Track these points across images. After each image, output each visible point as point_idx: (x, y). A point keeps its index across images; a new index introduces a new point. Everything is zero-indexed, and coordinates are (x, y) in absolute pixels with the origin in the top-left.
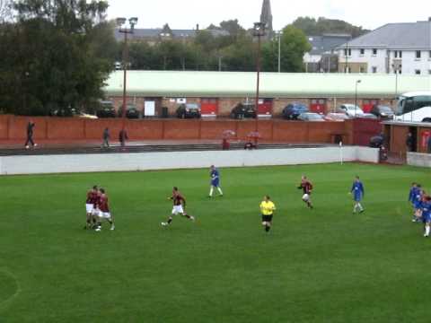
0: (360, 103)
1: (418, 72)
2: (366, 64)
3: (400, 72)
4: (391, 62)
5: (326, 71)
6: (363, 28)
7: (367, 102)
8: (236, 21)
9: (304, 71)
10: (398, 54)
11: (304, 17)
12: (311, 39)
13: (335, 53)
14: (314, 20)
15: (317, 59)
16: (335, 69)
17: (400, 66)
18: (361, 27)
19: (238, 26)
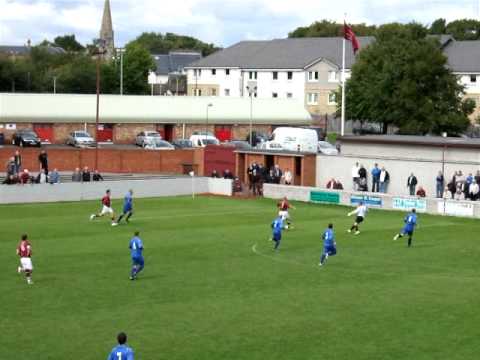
0: (212, 129)
1: (275, 95)
2: (218, 86)
3: (255, 95)
4: (246, 84)
5: (173, 93)
6: (215, 46)
7: (219, 128)
8: (73, 37)
9: (149, 93)
10: (253, 74)
11: (149, 32)
12: (157, 58)
13: (184, 73)
14: (160, 36)
15: (164, 80)
16: (183, 92)
17: (256, 88)
18: (212, 45)
19: (76, 43)
